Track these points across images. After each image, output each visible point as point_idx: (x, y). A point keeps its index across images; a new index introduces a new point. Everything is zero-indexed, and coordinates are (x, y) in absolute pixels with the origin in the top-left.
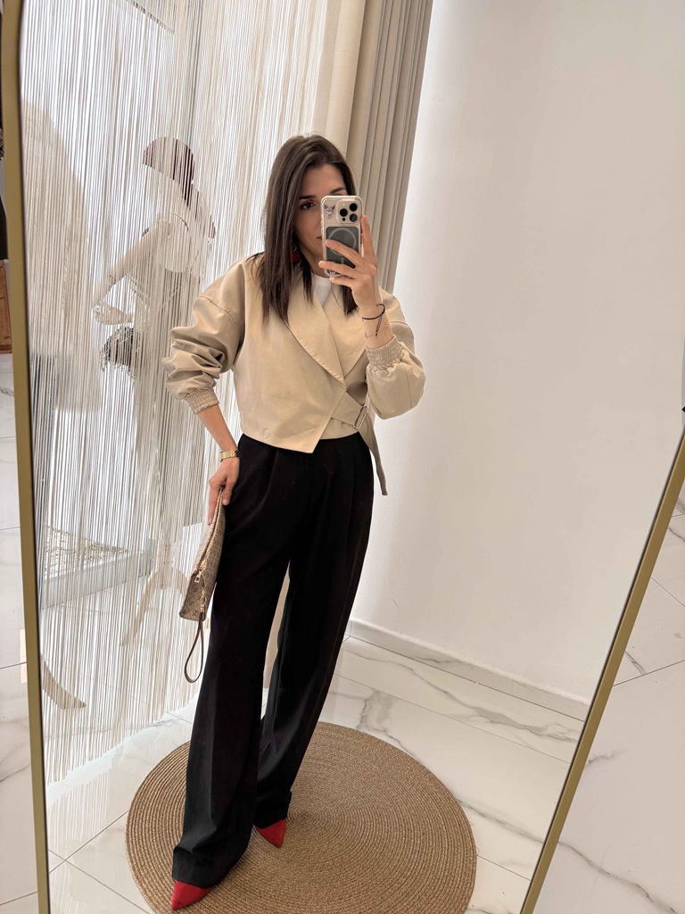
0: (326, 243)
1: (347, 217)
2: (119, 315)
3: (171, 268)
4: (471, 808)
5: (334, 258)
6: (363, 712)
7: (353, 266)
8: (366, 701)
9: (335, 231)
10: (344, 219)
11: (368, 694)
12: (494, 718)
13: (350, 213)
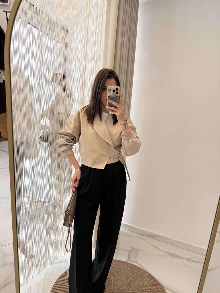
0: (108, 101)
1: (115, 93)
2: (44, 127)
3: (60, 112)
4: (168, 289)
5: (111, 105)
6: (129, 255)
7: (117, 108)
8: (129, 251)
9: (111, 97)
10: (114, 93)
11: (130, 249)
12: (174, 256)
13: (116, 91)
